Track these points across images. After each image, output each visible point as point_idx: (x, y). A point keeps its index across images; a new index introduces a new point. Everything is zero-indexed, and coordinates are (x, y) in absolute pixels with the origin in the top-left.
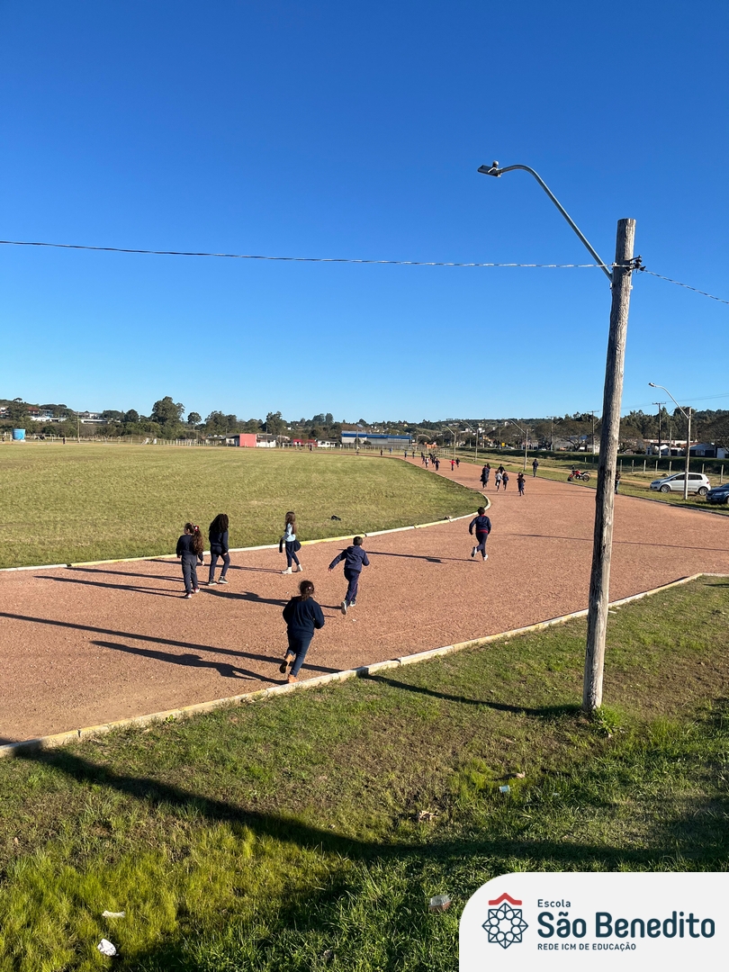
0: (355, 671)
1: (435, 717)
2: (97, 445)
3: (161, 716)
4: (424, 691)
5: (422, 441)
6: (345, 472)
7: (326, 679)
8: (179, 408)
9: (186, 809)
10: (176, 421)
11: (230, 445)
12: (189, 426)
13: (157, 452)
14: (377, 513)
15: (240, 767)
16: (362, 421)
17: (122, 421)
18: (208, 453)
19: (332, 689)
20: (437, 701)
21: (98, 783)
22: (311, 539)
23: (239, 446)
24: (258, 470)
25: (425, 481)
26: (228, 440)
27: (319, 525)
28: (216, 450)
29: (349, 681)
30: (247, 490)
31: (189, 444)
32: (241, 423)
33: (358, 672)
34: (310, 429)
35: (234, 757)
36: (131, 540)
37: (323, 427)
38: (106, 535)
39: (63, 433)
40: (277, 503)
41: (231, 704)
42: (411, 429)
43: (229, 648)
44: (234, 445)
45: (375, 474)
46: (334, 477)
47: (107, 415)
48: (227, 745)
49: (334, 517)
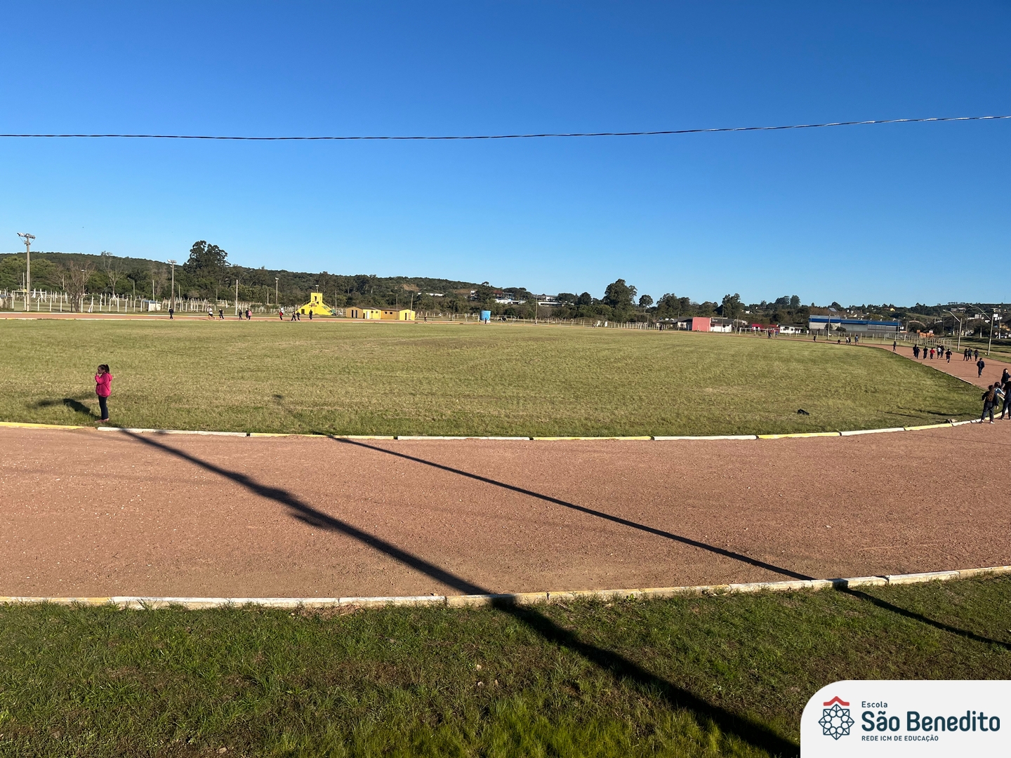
0: (831, 582)
1: (933, 649)
2: (552, 326)
3: (623, 593)
4: (920, 617)
5: (913, 329)
6: (814, 361)
7: (797, 585)
8: (632, 291)
9: (650, 689)
10: (627, 303)
11: (682, 329)
12: (641, 309)
13: (608, 335)
14: (854, 409)
15: (703, 659)
16: (835, 305)
17: (575, 304)
18: (659, 336)
19: (804, 595)
20: (937, 633)
21: (566, 646)
22: (773, 433)
23: (691, 330)
24: (712, 355)
25: (917, 376)
26: (679, 324)
27: (784, 418)
28: (667, 334)
29: (823, 591)
30: (701, 376)
31: (639, 328)
32: (695, 306)
33: (834, 584)
34: (771, 312)
35: (697, 648)
36: (586, 419)
37: (787, 310)
38: (563, 413)
39: (522, 315)
40: (735, 392)
41: (693, 593)
42: (900, 313)
43: (687, 537)
44: (686, 330)
45: (851, 365)
46: (801, 367)
47: (562, 297)
48: (688, 633)
49: (800, 411)
